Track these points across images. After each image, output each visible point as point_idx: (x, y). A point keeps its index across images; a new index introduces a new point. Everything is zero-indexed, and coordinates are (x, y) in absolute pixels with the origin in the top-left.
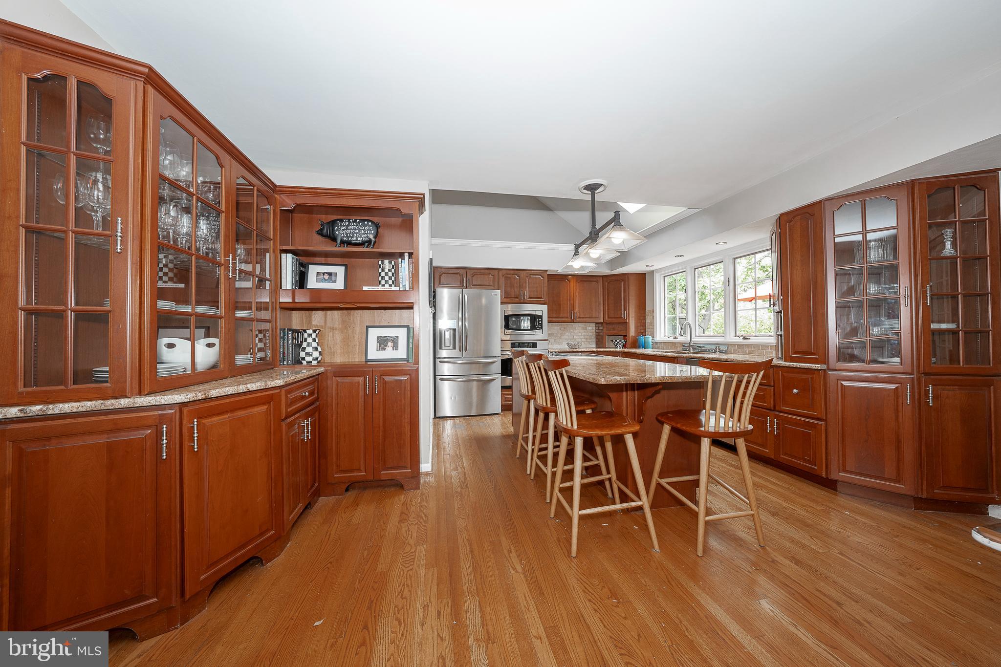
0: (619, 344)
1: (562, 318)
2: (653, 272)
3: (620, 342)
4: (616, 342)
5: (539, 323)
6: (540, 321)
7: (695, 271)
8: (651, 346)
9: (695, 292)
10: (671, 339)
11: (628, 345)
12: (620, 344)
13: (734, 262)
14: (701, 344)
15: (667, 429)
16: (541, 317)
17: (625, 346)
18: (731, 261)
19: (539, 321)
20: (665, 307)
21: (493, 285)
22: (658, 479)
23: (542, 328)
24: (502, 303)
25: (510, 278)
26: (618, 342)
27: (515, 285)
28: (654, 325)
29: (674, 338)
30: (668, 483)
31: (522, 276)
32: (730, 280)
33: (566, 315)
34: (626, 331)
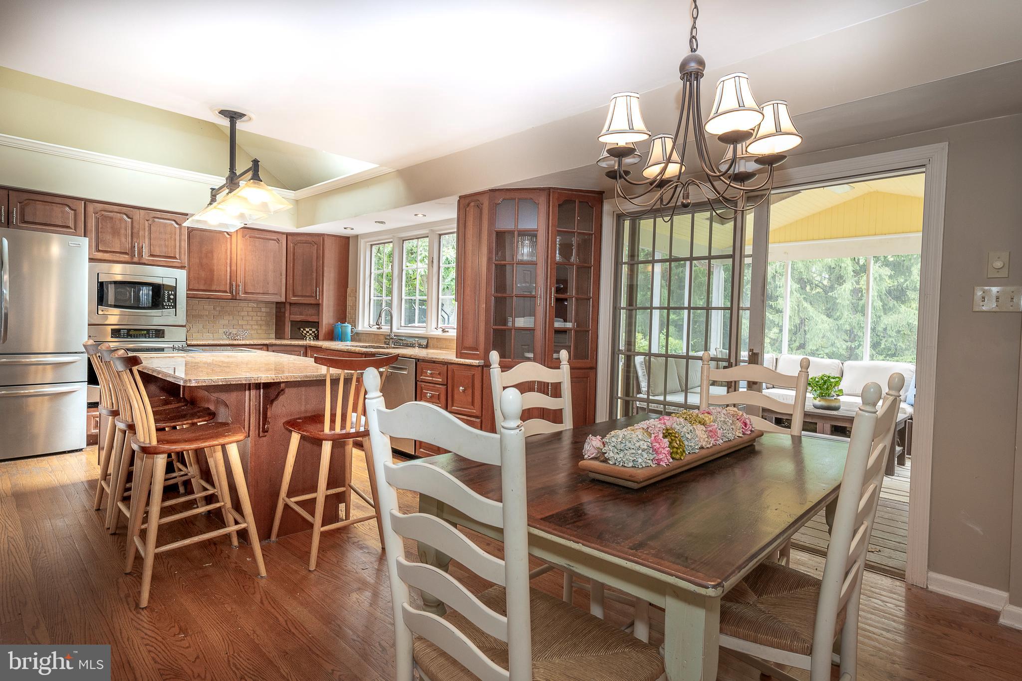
0: (308, 334)
1: (216, 291)
2: (357, 236)
3: (311, 332)
4: (305, 332)
5: (169, 299)
6: (172, 294)
7: (403, 243)
8: (350, 338)
9: (402, 270)
10: (374, 329)
11: (321, 336)
12: (311, 334)
13: (440, 238)
14: (403, 336)
15: (295, 438)
16: (175, 289)
17: (317, 337)
18: (437, 237)
19: (169, 295)
20: (370, 286)
21: (72, 226)
22: (287, 499)
23: (175, 307)
24: (91, 260)
25: (111, 218)
26: (308, 332)
27: (123, 231)
28: (356, 310)
29: (378, 328)
30: (296, 503)
31: (136, 217)
32: (434, 261)
33: (222, 288)
34: (319, 315)
